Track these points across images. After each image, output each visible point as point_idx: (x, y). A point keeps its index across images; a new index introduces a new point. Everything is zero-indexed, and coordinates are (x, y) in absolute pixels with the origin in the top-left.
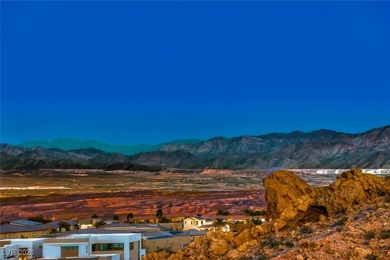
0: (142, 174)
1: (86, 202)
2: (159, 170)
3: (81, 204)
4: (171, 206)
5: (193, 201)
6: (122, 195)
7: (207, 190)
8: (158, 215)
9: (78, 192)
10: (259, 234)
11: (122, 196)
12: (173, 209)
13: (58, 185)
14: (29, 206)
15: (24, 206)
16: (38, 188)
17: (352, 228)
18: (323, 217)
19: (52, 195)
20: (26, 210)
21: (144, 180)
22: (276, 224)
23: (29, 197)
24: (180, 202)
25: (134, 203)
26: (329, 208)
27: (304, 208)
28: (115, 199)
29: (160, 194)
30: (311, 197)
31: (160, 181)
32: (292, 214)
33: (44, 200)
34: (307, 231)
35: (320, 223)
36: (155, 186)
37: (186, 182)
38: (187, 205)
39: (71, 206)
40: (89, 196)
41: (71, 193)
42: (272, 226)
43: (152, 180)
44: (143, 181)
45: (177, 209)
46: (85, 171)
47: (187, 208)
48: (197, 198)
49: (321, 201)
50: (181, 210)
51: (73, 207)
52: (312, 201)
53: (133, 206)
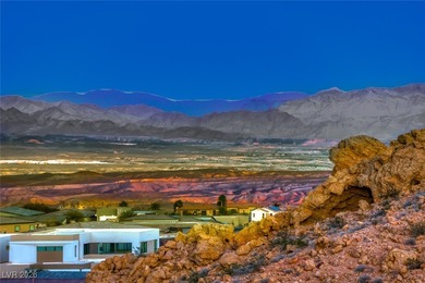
0: (215, 144)
1: (129, 184)
2: (241, 139)
3: (122, 186)
4: (254, 191)
5: (287, 184)
6: (183, 174)
7: (310, 169)
8: (219, 204)
9: (121, 169)
10: (272, 229)
11: (183, 176)
12: (256, 196)
13: (92, 159)
14: (46, 188)
15: (39, 188)
16: (62, 162)
17: (393, 219)
18: (363, 203)
19: (81, 172)
20: (42, 193)
21: (218, 153)
22: (295, 214)
23: (47, 175)
24: (268, 186)
25: (200, 187)
26: (374, 190)
27: (338, 189)
28: (172, 180)
29: (238, 173)
30: (350, 173)
31: (242, 154)
32: (321, 199)
33: (68, 179)
34: (338, 224)
35: (360, 212)
36: (234, 162)
37: (281, 157)
38: (278, 191)
39: (107, 189)
40: (134, 175)
41: (111, 170)
42: (291, 216)
43: (231, 154)
44: (216, 155)
45: (263, 196)
46: (131, 138)
47: (277, 196)
48: (293, 181)
49: (364, 179)
50: (269, 197)
51: (111, 191)
52: (350, 179)
53: (198, 191)
